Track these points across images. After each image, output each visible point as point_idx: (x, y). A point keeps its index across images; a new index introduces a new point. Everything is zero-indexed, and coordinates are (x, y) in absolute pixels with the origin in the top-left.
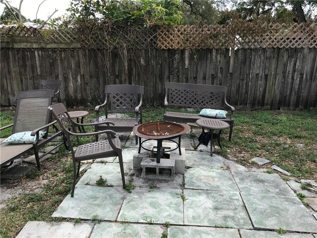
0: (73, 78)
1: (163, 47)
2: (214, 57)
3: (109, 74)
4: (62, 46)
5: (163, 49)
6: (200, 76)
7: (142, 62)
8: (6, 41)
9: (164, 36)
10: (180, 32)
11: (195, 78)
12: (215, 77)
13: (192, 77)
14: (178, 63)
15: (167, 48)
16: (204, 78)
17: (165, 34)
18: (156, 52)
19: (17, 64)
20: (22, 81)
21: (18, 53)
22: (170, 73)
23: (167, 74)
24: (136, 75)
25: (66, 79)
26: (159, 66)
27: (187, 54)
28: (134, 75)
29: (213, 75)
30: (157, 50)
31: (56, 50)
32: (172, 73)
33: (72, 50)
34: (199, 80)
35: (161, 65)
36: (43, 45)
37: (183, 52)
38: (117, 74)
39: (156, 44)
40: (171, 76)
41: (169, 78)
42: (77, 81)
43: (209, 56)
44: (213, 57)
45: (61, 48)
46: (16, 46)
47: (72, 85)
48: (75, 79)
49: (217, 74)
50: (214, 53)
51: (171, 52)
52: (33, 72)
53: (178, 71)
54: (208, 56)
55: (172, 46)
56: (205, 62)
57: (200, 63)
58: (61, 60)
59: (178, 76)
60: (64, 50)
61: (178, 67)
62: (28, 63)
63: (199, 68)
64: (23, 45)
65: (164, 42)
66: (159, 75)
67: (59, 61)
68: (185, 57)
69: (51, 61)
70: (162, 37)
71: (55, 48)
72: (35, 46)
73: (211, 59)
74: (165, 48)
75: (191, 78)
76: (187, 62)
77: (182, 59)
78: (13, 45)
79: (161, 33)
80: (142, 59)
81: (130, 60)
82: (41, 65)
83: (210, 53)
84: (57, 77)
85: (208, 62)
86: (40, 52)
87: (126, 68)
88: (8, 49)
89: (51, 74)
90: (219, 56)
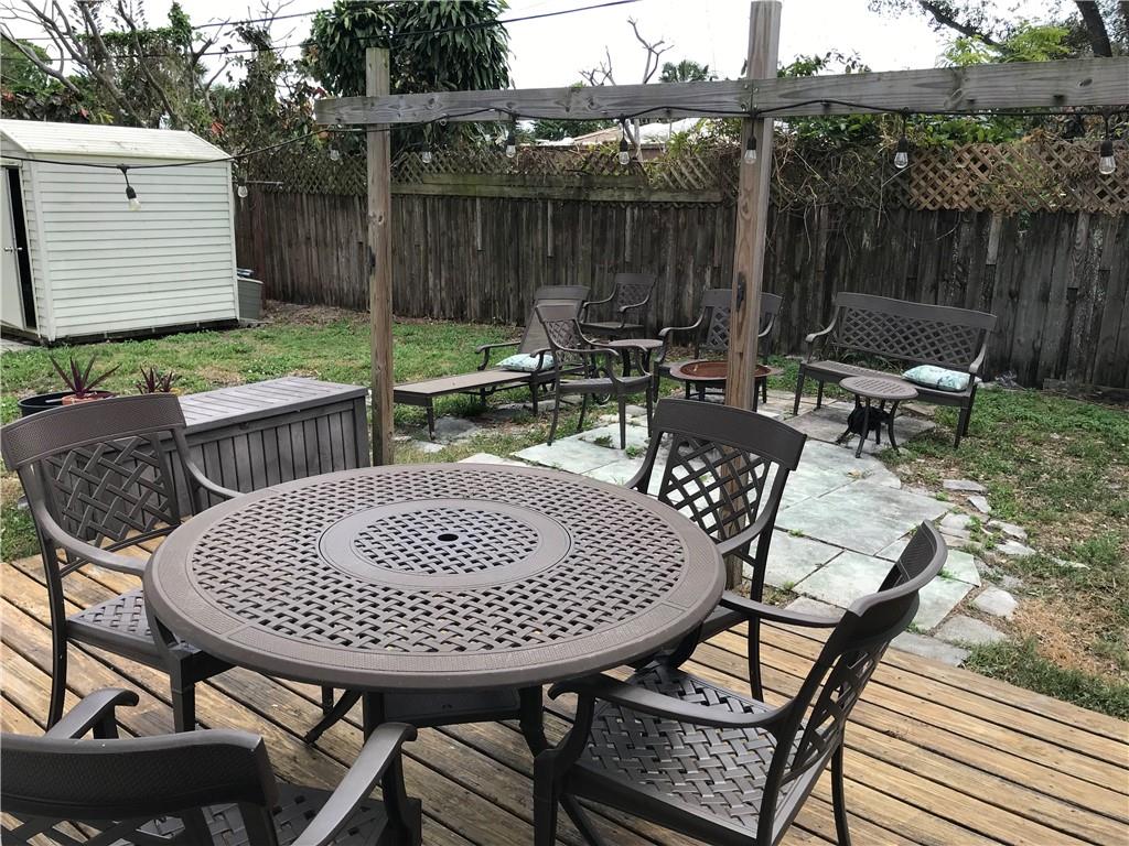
0: (695, 272)
1: (926, 203)
2: (1081, 238)
3: (778, 270)
4: (682, 198)
5: (926, 208)
6: (1032, 289)
7: (866, 241)
8: (577, 184)
9: (931, 175)
10: (979, 164)
11: (1014, 295)
12: (1082, 296)
13: (1006, 291)
14: (966, 249)
15: (937, 207)
16: (1044, 298)
17: (935, 170)
18: (906, 217)
19: (590, 235)
20: (593, 275)
21: (595, 212)
22: (940, 274)
23: (929, 277)
24: (845, 274)
25: (680, 275)
26: (910, 255)
27: (995, 227)
28: (841, 273)
29: (1072, 290)
30: (908, 211)
31: (669, 206)
32: (946, 277)
33: (701, 206)
34: (1025, 303)
35: (917, 252)
36: (644, 195)
37: (984, 217)
38: (798, 269)
39: (908, 197)
40: (942, 286)
41: (935, 287)
42: (703, 282)
43: (1065, 232)
44: (1078, 235)
45: (679, 203)
46: (593, 197)
47: (691, 292)
48: (700, 276)
49: (1089, 287)
50: (1082, 226)
51: (947, 217)
52: (617, 256)
53: (965, 273)
54: (1063, 233)
55: (951, 201)
56: (1052, 251)
57: (1033, 254)
58: (677, 230)
59: (963, 286)
60: (685, 206)
61: (966, 260)
62: (611, 235)
63: (1029, 266)
64: (605, 196)
65: (931, 190)
66: (908, 279)
67: (671, 232)
68: (988, 234)
69: (655, 231)
70: (925, 178)
71: (666, 203)
72: (627, 197)
73: (1072, 243)
74: (930, 207)
75: (1000, 293)
76: (992, 249)
77: (980, 240)
78: (588, 195)
79: (923, 167)
80: (865, 235)
81: (832, 236)
82: (633, 241)
83: (1071, 225)
84: (662, 270)
85: (1061, 251)
86: (636, 211)
87: (823, 254)
88: (579, 202)
89: (651, 262)
90: (1097, 234)
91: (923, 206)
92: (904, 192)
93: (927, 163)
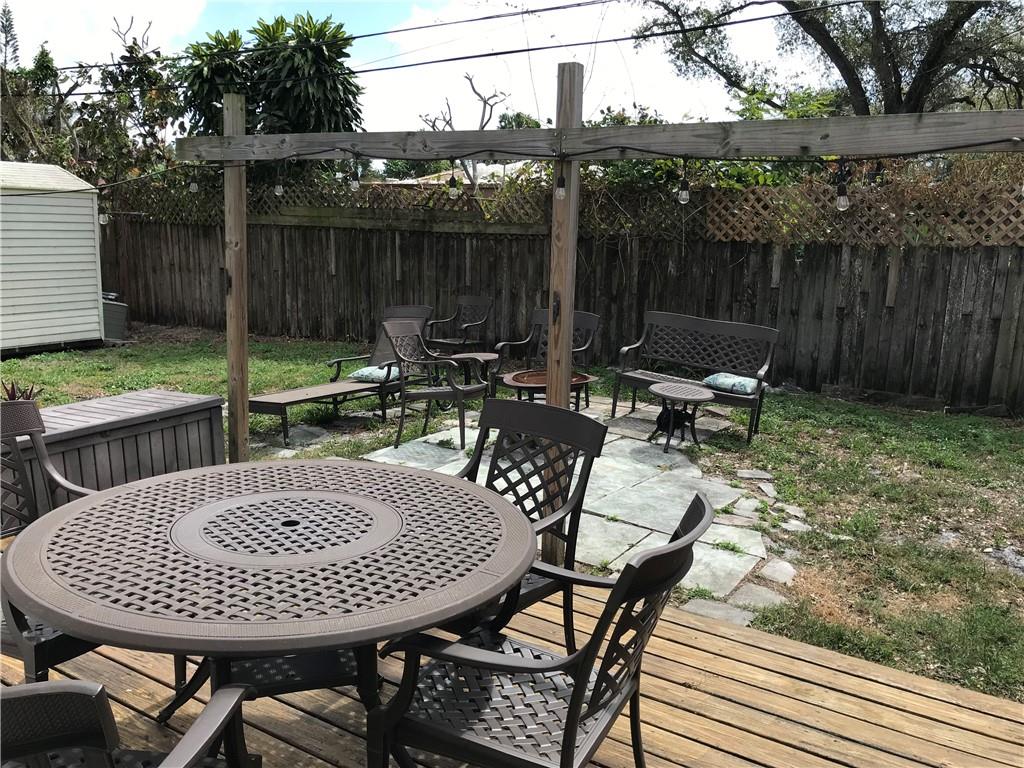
0: (527, 296)
1: (720, 236)
2: (845, 265)
3: (598, 293)
4: (514, 230)
5: (720, 240)
6: (808, 308)
7: (672, 268)
8: (421, 218)
9: (724, 212)
10: (762, 203)
11: (795, 313)
12: (848, 314)
13: (788, 310)
14: (754, 274)
15: (729, 239)
16: (819, 315)
17: (726, 208)
18: (705, 246)
19: (434, 263)
20: (438, 298)
21: (438, 242)
22: (734, 296)
23: (725, 297)
24: (654, 298)
25: (514, 297)
26: (708, 279)
27: (777, 256)
28: (651, 296)
29: (841, 309)
30: (706, 242)
31: (502, 237)
32: (739, 298)
33: (531, 238)
34: (804, 320)
35: (714, 277)
36: (481, 227)
37: (768, 248)
38: (615, 292)
39: (704, 231)
40: (735, 306)
41: (730, 308)
42: (535, 304)
43: (832, 261)
44: (843, 264)
45: (511, 235)
46: (437, 228)
47: (524, 312)
48: (531, 299)
49: (853, 307)
50: (846, 256)
51: (738, 247)
52: (459, 280)
53: (754, 295)
54: (831, 261)
55: (740, 234)
56: (823, 277)
57: (808, 279)
58: (510, 258)
59: (753, 306)
60: (517, 238)
61: (754, 283)
62: (453, 262)
63: (805, 289)
64: (447, 228)
65: (723, 225)
66: (707, 300)
67: (505, 260)
68: (771, 262)
69: (492, 259)
70: (718, 215)
71: (500, 235)
72: (467, 229)
73: (838, 270)
74: (724, 240)
75: (783, 312)
76: (776, 274)
77: (765, 267)
78: (431, 227)
79: (716, 205)
80: (670, 263)
81: (642, 264)
82: (473, 268)
83: (837, 255)
84: (499, 293)
85: (831, 277)
86: (475, 242)
87: (636, 279)
88: (423, 233)
89: (489, 286)
90: (857, 263)
91: (717, 239)
92: (702, 227)
93: (719, 202)
